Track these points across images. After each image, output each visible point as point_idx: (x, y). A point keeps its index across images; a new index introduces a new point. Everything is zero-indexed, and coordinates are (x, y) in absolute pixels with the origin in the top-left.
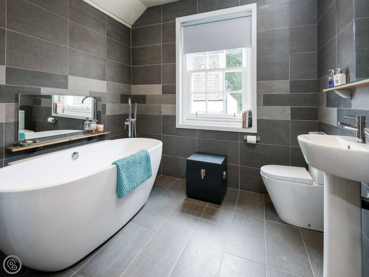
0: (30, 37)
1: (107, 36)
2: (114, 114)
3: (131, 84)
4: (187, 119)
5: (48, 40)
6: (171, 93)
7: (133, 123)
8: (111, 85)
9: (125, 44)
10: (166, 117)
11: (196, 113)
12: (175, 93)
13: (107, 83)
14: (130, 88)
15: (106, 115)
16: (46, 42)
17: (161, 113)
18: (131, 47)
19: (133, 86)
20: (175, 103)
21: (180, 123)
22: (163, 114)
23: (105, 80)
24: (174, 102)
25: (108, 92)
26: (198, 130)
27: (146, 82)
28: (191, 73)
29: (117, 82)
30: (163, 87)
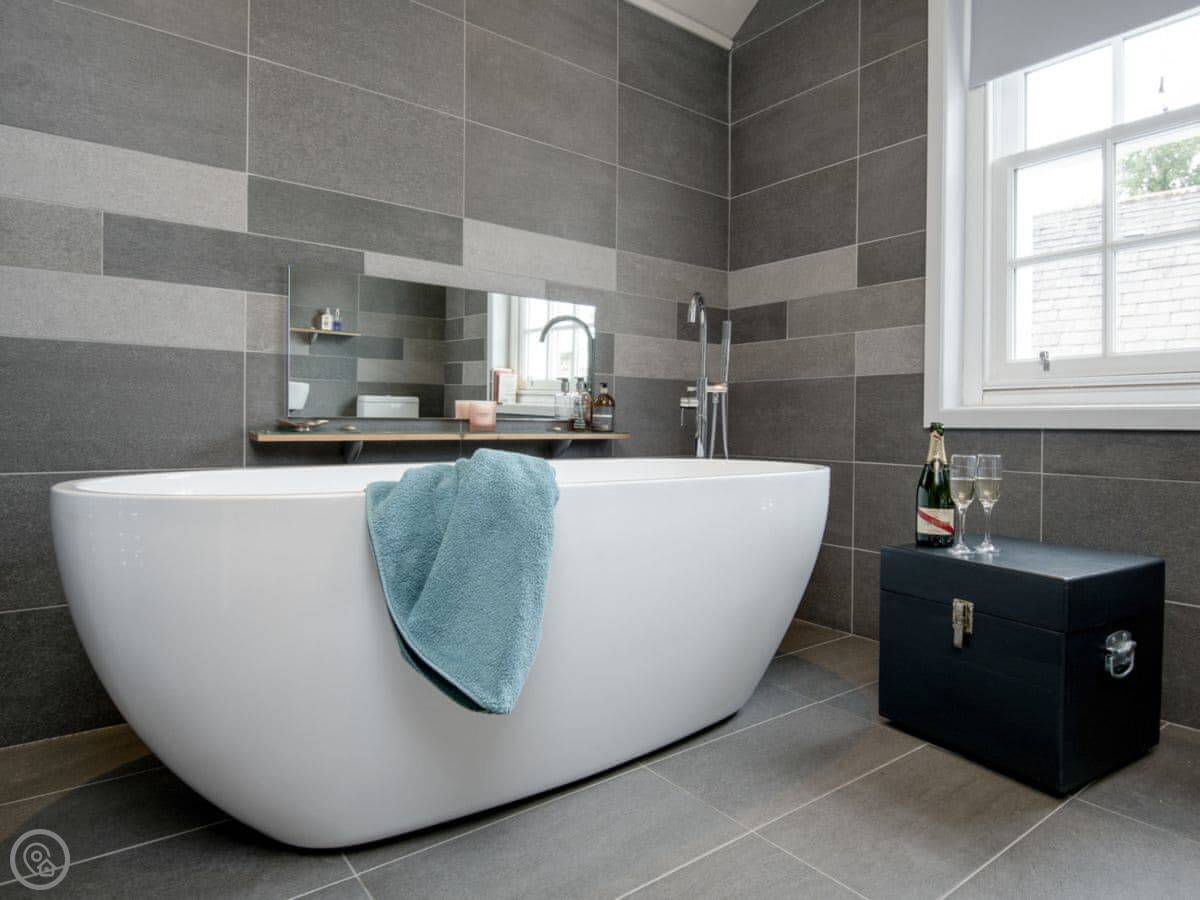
0: (328, 82)
1: (621, 80)
2: (646, 375)
3: (726, 269)
4: (985, 391)
5: (390, 94)
6: (898, 277)
7: (715, 400)
8: (638, 266)
9: (699, 110)
10: (872, 386)
11: (1042, 355)
12: (922, 272)
13: (618, 255)
14: (725, 282)
15: (614, 375)
16: (381, 98)
17: (851, 368)
18: (730, 125)
19: (734, 277)
20: (920, 318)
21: (949, 402)
22: (859, 372)
23: (612, 245)
24: (915, 315)
25: (622, 292)
26: (1047, 431)
27: (789, 248)
28: (1015, 171)
29: (665, 257)
30: (863, 253)
